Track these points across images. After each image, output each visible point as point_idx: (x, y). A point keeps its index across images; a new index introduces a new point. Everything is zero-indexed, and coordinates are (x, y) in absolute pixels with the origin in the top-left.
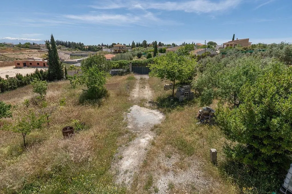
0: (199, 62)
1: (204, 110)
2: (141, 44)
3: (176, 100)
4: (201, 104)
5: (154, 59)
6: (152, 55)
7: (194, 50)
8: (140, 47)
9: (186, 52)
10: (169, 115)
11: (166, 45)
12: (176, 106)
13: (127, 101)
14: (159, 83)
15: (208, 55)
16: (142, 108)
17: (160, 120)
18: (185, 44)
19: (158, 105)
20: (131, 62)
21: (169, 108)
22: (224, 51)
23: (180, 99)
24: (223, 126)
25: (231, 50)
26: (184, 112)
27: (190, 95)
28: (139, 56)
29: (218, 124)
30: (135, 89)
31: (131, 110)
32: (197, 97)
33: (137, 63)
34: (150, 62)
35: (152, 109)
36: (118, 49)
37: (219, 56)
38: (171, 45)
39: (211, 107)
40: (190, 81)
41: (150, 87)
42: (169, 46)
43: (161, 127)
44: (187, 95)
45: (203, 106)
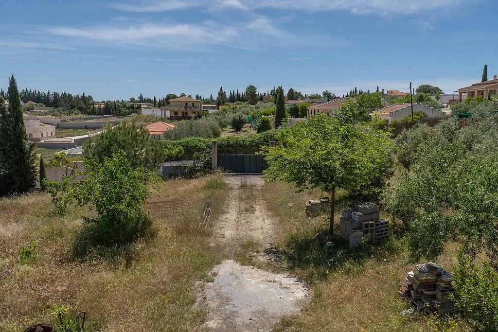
0: (397, 138)
1: (421, 272)
2: (241, 94)
3: (341, 243)
4: (411, 256)
5: (276, 132)
6: (272, 124)
7: (381, 107)
8: (240, 102)
9: (361, 114)
10: (323, 286)
11: (306, 96)
12: (341, 261)
13: (204, 250)
14: (292, 198)
15: (422, 121)
16: (246, 267)
17: (298, 303)
18: (358, 93)
19: (291, 258)
20: (215, 143)
21: (322, 269)
22: (463, 109)
23: (351, 240)
24: (480, 321)
25: (481, 107)
26: (363, 279)
27: (379, 230)
28: (238, 125)
29: (464, 314)
30: (228, 215)
31: (215, 275)
32: (400, 232)
33: (232, 145)
34: (267, 142)
35: (276, 270)
36: (183, 109)
37: (452, 123)
38: (322, 95)
39: (441, 263)
40: (377, 190)
41: (269, 209)
42: (314, 98)
43: (300, 325)
44: (370, 228)
45: (418, 260)
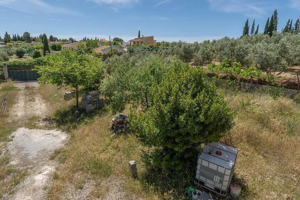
0: (105, 61)
1: (117, 118)
2: (20, 36)
3: (83, 111)
4: (113, 112)
5: (45, 58)
6: (42, 54)
7: (98, 47)
8: (20, 41)
9: (89, 50)
10: (75, 132)
11: (60, 40)
12: (83, 119)
13: (4, 125)
14: (56, 92)
15: (115, 53)
16: (32, 130)
17: (63, 142)
18: (87, 39)
19: (58, 121)
20: (5, 64)
21: (74, 124)
22: (131, 49)
23: (87, 109)
25: (138, 48)
26: (94, 125)
27: (100, 103)
28: (20, 54)
29: (134, 132)
30: (18, 104)
31: (13, 137)
32: (108, 103)
33: (17, 66)
34: (39, 63)
35: (50, 128)
37: (127, 54)
38: (68, 40)
39: (126, 112)
40: (97, 85)
41: (43, 98)
42: (65, 41)
43: (64, 151)
44: (95, 102)
45: (116, 113)
